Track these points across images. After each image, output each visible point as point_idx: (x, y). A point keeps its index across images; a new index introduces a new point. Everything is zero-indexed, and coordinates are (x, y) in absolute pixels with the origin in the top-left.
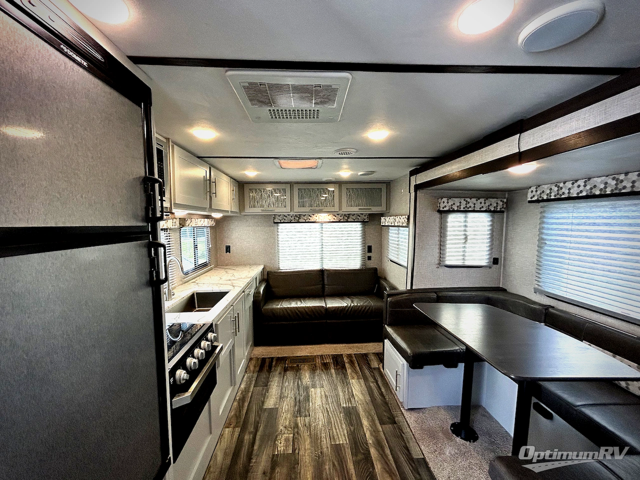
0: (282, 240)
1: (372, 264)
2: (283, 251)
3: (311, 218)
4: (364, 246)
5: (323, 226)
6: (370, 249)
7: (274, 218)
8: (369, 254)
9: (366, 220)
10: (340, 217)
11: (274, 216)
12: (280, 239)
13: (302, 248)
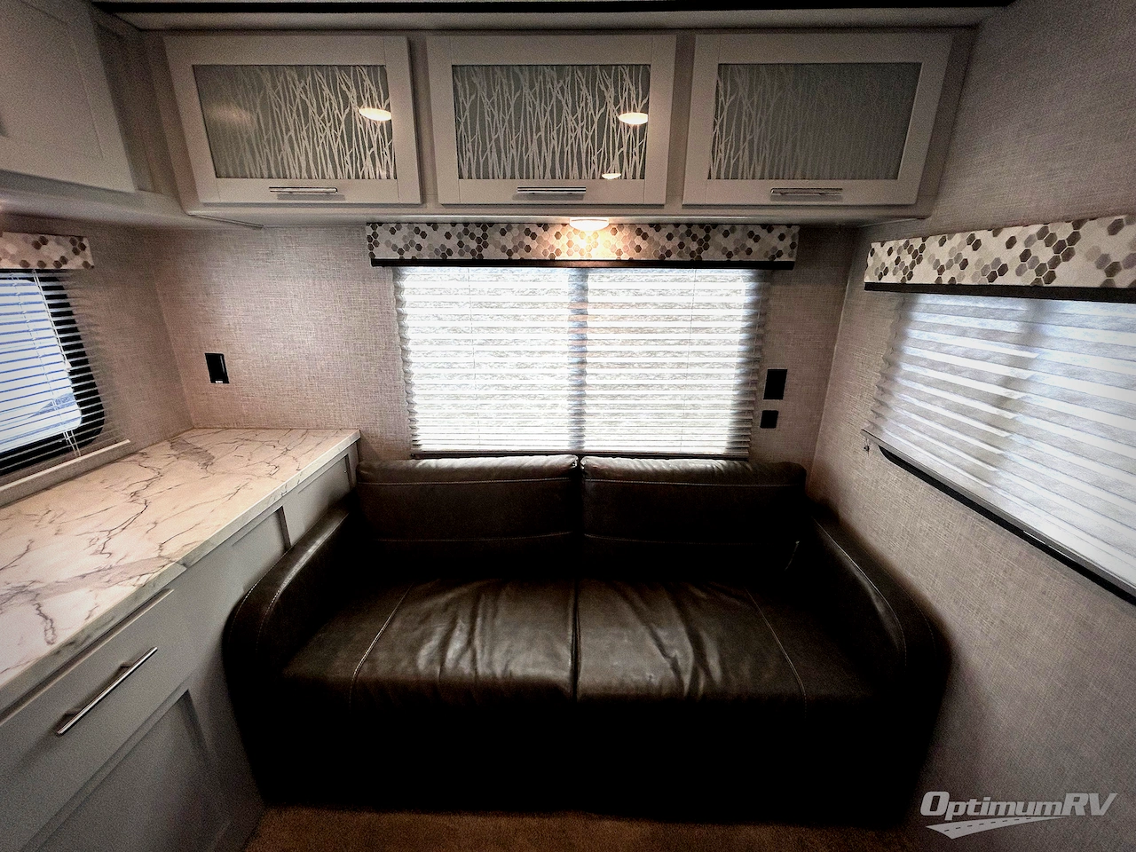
0: (421, 337)
1: (778, 445)
2: (426, 381)
3: (534, 244)
4: (755, 372)
5: (591, 284)
6: (775, 383)
7: (373, 241)
8: (773, 405)
9: (784, 258)
10: (664, 242)
11: (369, 231)
12: (409, 334)
13: (503, 371)
